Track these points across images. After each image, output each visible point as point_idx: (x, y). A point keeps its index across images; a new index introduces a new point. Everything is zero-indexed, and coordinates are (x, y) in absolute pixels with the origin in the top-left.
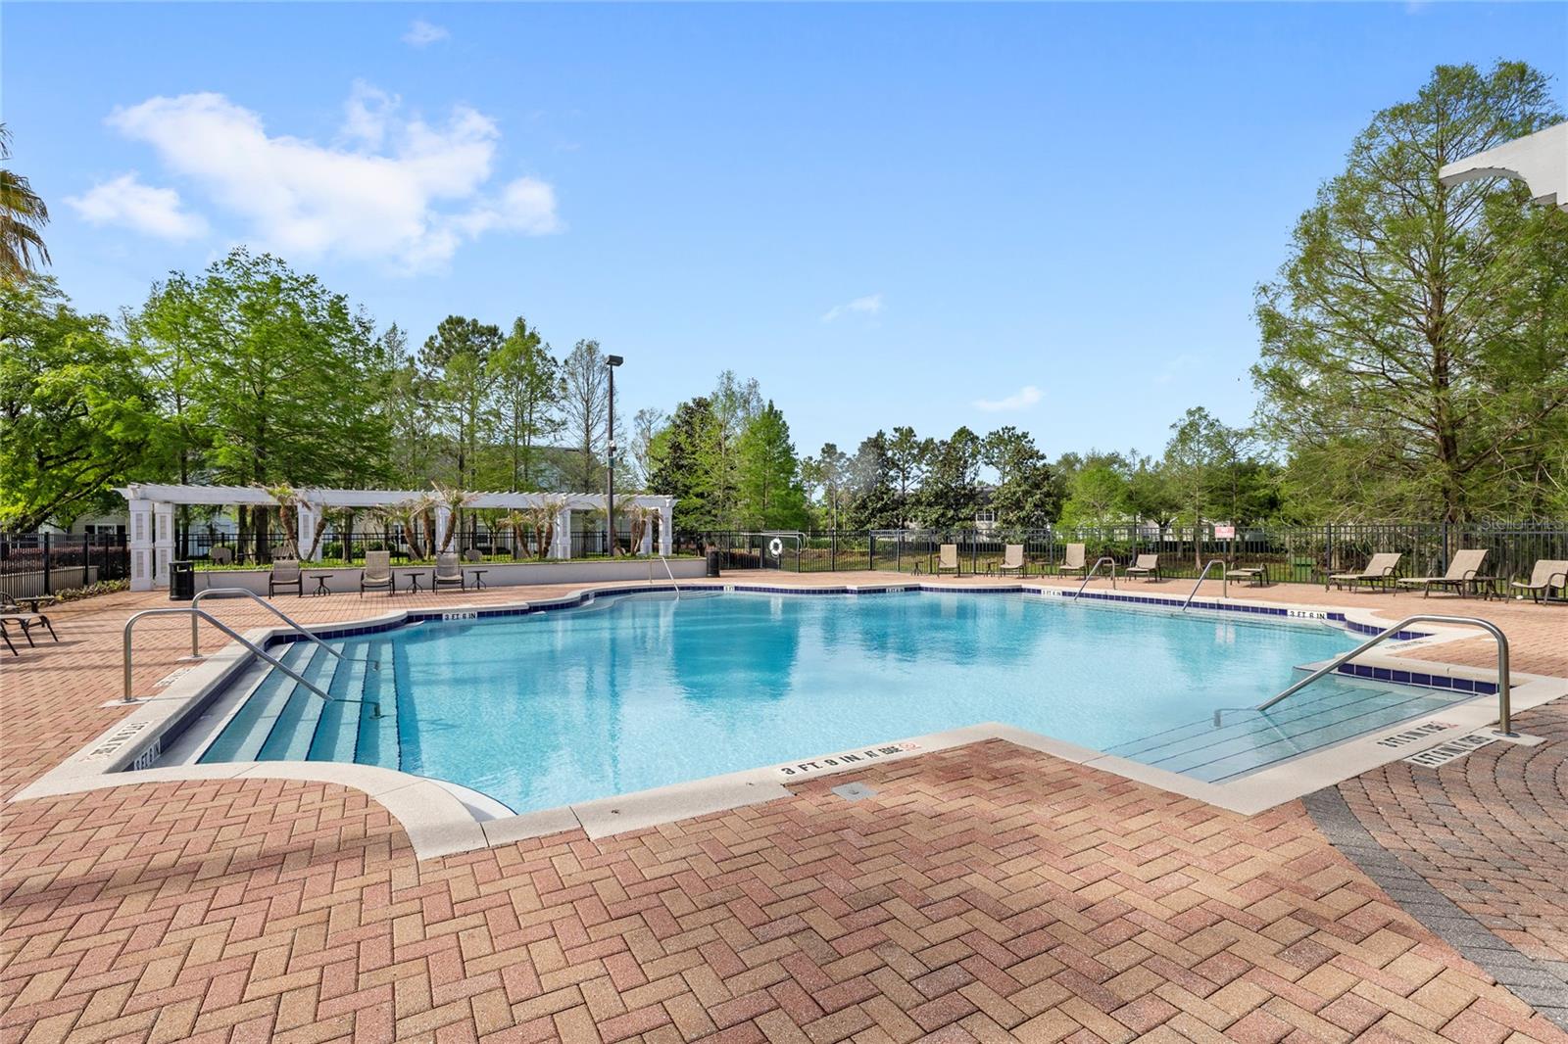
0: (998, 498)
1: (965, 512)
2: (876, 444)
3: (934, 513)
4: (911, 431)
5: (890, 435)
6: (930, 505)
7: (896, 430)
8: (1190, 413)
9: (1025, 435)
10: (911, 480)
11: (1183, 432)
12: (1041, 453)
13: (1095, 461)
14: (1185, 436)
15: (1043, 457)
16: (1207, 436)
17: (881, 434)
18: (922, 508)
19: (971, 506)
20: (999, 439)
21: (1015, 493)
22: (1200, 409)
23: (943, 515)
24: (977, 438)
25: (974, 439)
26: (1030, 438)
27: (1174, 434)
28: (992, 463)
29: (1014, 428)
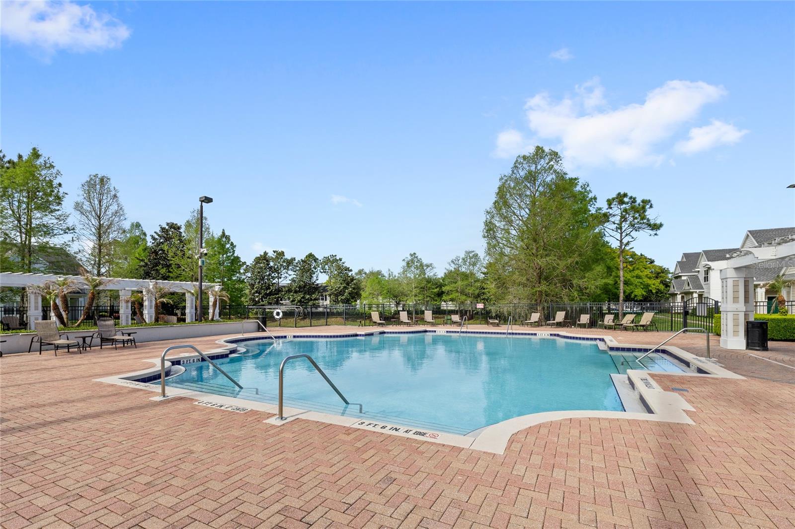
0: (331, 290)
1: (314, 296)
2: (264, 258)
3: (298, 297)
4: (283, 253)
5: (271, 254)
6: (296, 292)
7: (274, 252)
8: (411, 255)
9: (341, 260)
10: (282, 279)
11: (408, 263)
12: (350, 269)
13: (372, 273)
14: (409, 265)
15: (351, 271)
16: (417, 265)
17: (266, 253)
18: (292, 294)
19: (317, 293)
20: (327, 261)
21: (340, 287)
22: (415, 254)
23: (303, 298)
24: (318, 259)
25: (316, 260)
26: (343, 261)
27: (404, 264)
28: (325, 272)
29: (336, 256)
